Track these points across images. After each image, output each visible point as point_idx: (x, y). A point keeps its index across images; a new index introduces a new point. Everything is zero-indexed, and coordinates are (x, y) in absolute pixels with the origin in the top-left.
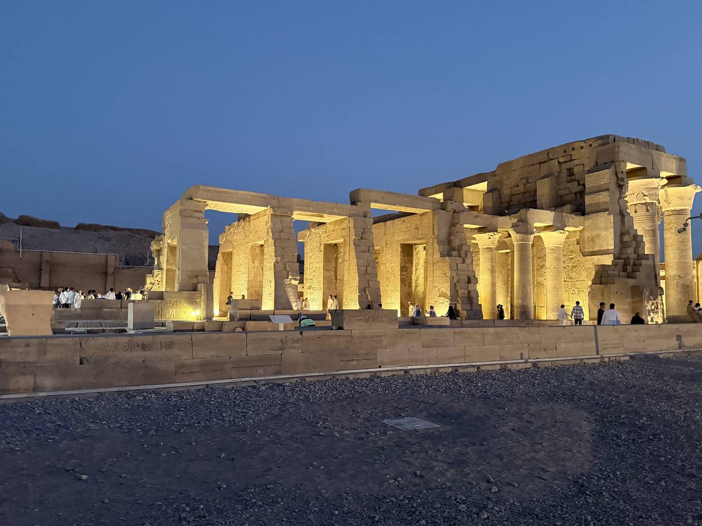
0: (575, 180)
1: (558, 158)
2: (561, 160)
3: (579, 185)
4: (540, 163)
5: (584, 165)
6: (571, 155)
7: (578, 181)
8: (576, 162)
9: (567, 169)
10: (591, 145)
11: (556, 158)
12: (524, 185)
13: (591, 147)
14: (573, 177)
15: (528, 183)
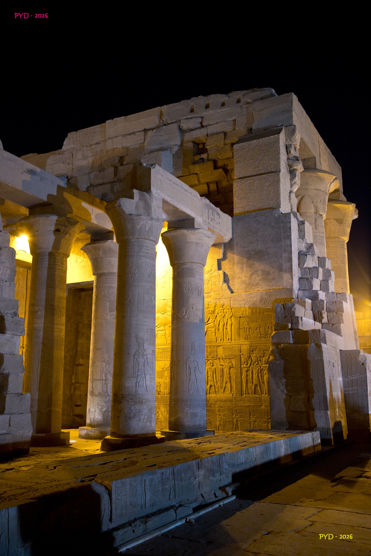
0: (208, 160)
1: (180, 121)
2: (185, 125)
3: (216, 167)
4: (145, 131)
5: (225, 134)
6: (202, 118)
7: (215, 162)
8: (211, 130)
9: (194, 142)
10: (239, 101)
11: (176, 122)
12: (116, 168)
13: (239, 104)
14: (204, 156)
15: (122, 165)
